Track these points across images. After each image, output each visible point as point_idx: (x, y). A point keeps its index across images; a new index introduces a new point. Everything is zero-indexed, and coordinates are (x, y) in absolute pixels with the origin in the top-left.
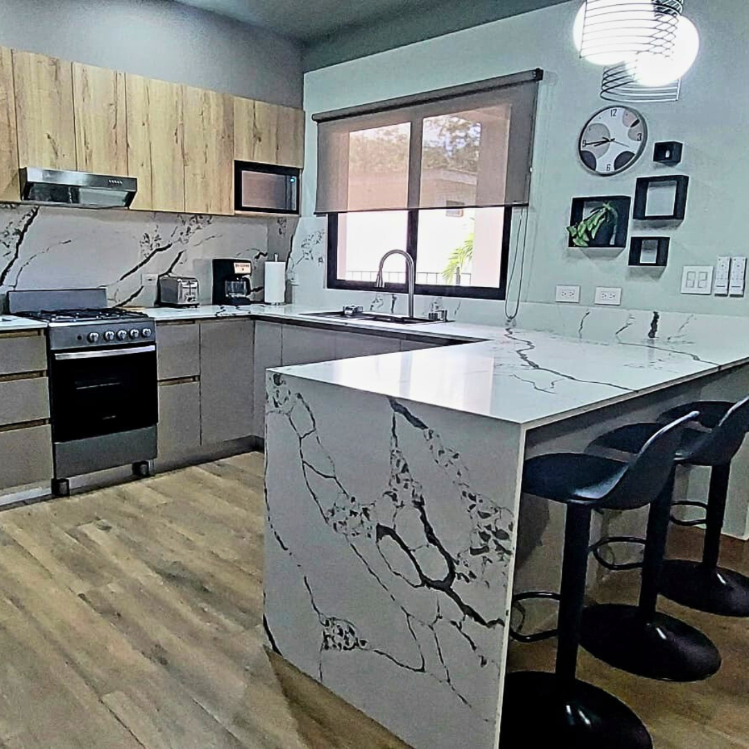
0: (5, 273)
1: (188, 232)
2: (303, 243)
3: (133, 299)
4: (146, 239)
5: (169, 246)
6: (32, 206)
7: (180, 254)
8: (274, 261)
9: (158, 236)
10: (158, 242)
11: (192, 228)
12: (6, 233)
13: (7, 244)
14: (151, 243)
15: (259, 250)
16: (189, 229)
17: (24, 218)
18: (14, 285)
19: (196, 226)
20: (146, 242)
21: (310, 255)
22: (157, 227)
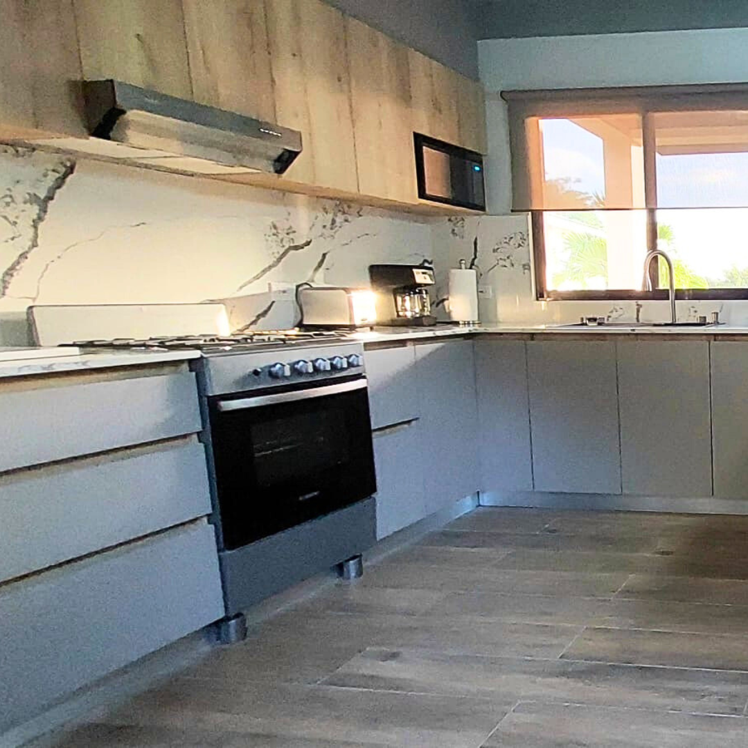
0: (10, 272)
1: (333, 224)
2: (496, 247)
3: (259, 321)
4: (274, 231)
5: (308, 243)
6: (64, 158)
7: (324, 255)
8: (461, 268)
9: (290, 228)
10: (291, 236)
11: (338, 220)
12: (8, 200)
13: (12, 219)
14: (280, 236)
15: (423, 256)
16: (334, 222)
17: (45, 175)
18: (34, 296)
19: (343, 217)
20: (274, 235)
21: (508, 261)
22: (289, 214)
